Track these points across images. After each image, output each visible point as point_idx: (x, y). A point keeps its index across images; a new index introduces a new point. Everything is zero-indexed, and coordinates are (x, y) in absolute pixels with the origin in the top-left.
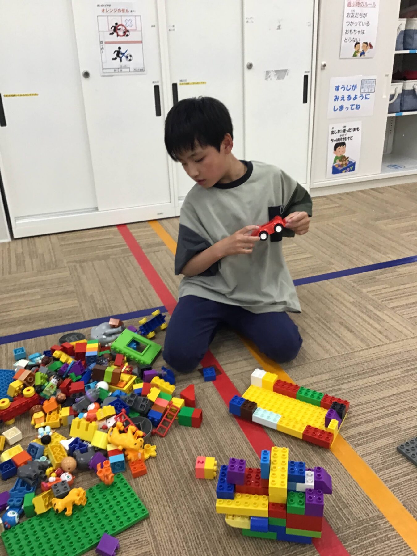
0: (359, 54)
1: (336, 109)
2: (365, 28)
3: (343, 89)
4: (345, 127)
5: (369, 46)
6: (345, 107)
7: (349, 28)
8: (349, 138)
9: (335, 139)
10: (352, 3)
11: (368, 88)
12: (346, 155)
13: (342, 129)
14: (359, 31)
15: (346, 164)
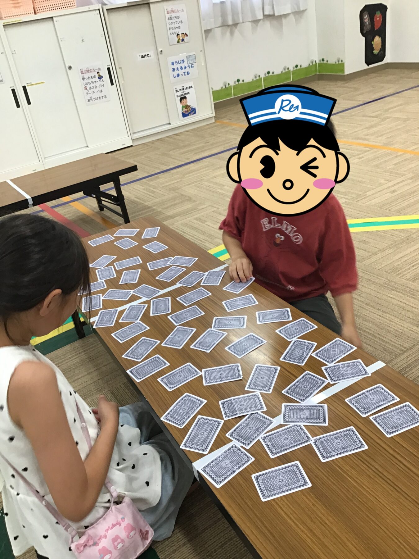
0: (181, 41)
1: (175, 76)
2: (180, 24)
3: (176, 63)
4: (183, 87)
5: (185, 35)
6: (180, 74)
7: (171, 26)
8: (187, 93)
10: (169, 11)
11: (192, 61)
12: (188, 104)
14: (177, 27)
15: (190, 110)
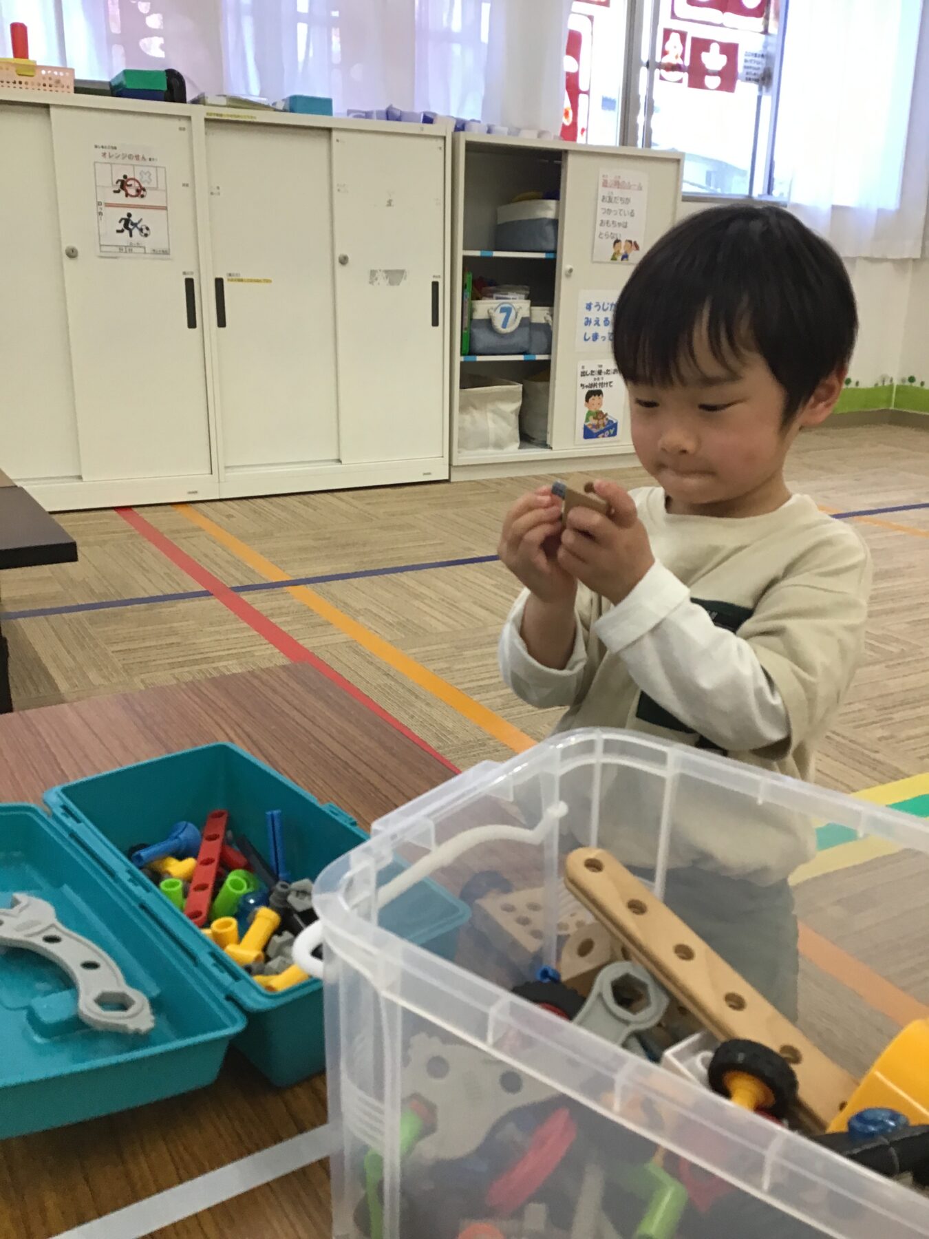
0: (619, 258)
1: (587, 338)
2: (628, 219)
3: (598, 308)
4: (601, 366)
5: (634, 247)
6: (600, 335)
7: (606, 218)
8: (607, 384)
9: (587, 384)
10: (609, 182)
12: (604, 409)
13: (596, 369)
14: (619, 224)
15: (604, 424)
